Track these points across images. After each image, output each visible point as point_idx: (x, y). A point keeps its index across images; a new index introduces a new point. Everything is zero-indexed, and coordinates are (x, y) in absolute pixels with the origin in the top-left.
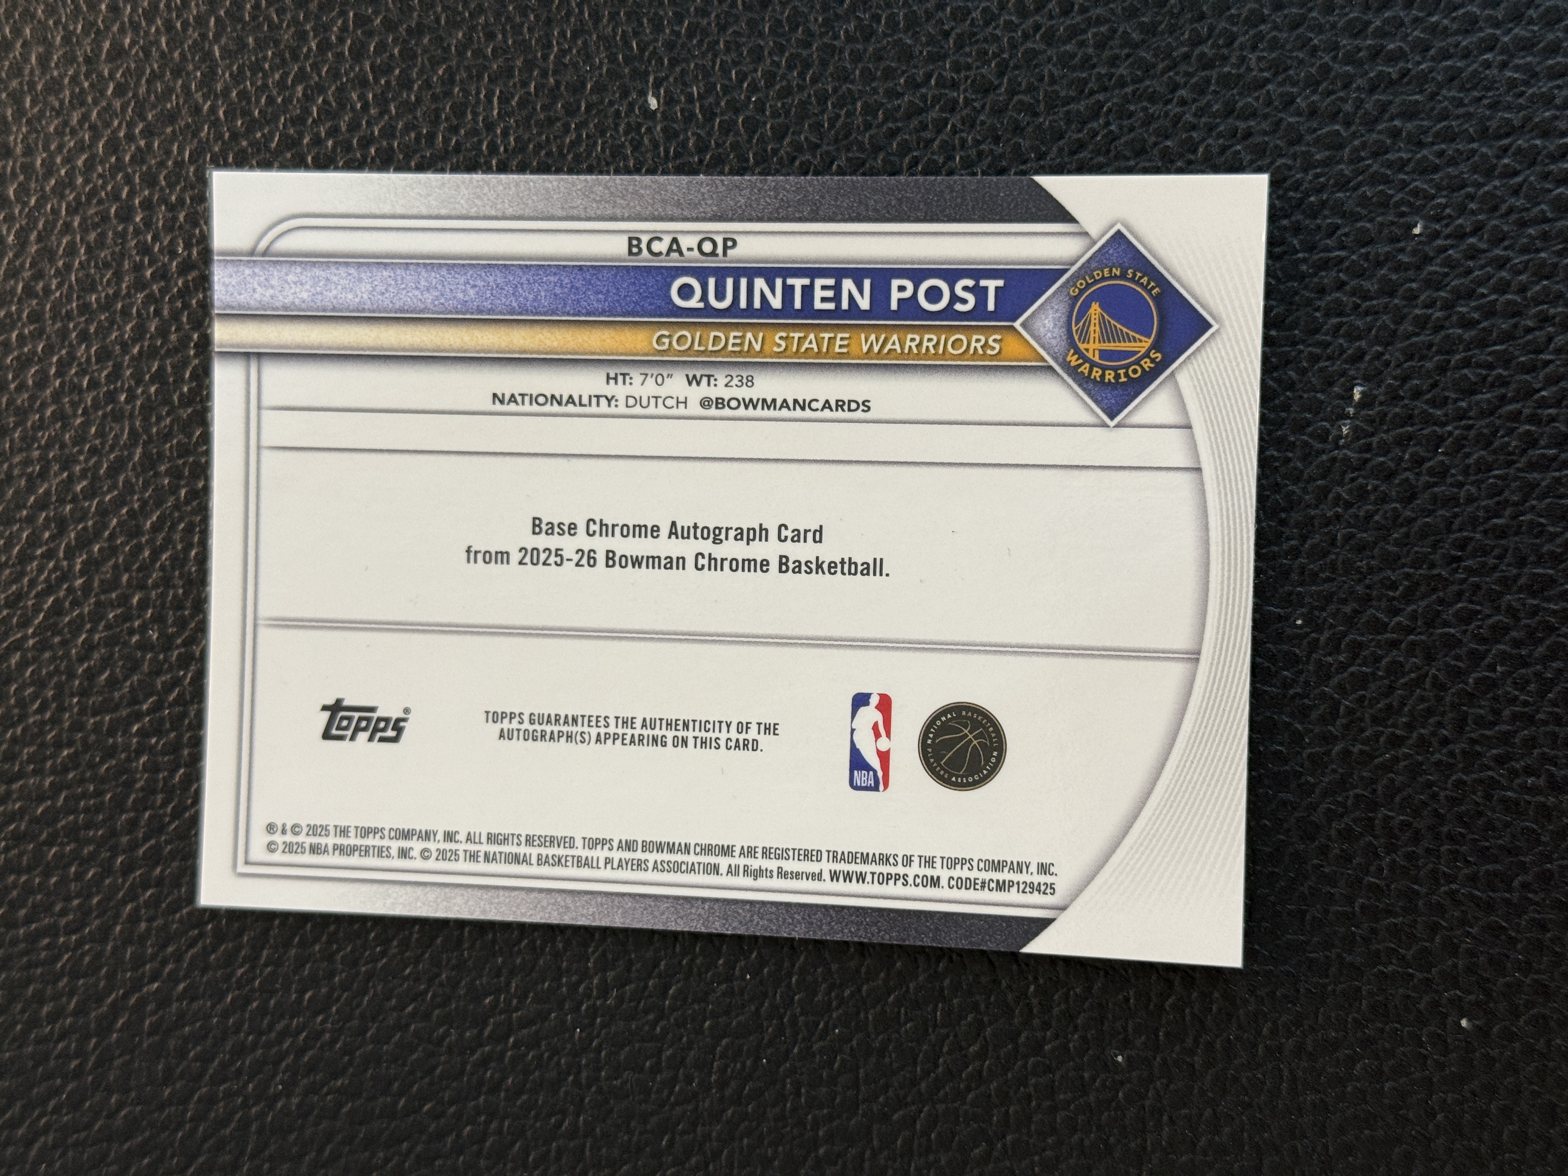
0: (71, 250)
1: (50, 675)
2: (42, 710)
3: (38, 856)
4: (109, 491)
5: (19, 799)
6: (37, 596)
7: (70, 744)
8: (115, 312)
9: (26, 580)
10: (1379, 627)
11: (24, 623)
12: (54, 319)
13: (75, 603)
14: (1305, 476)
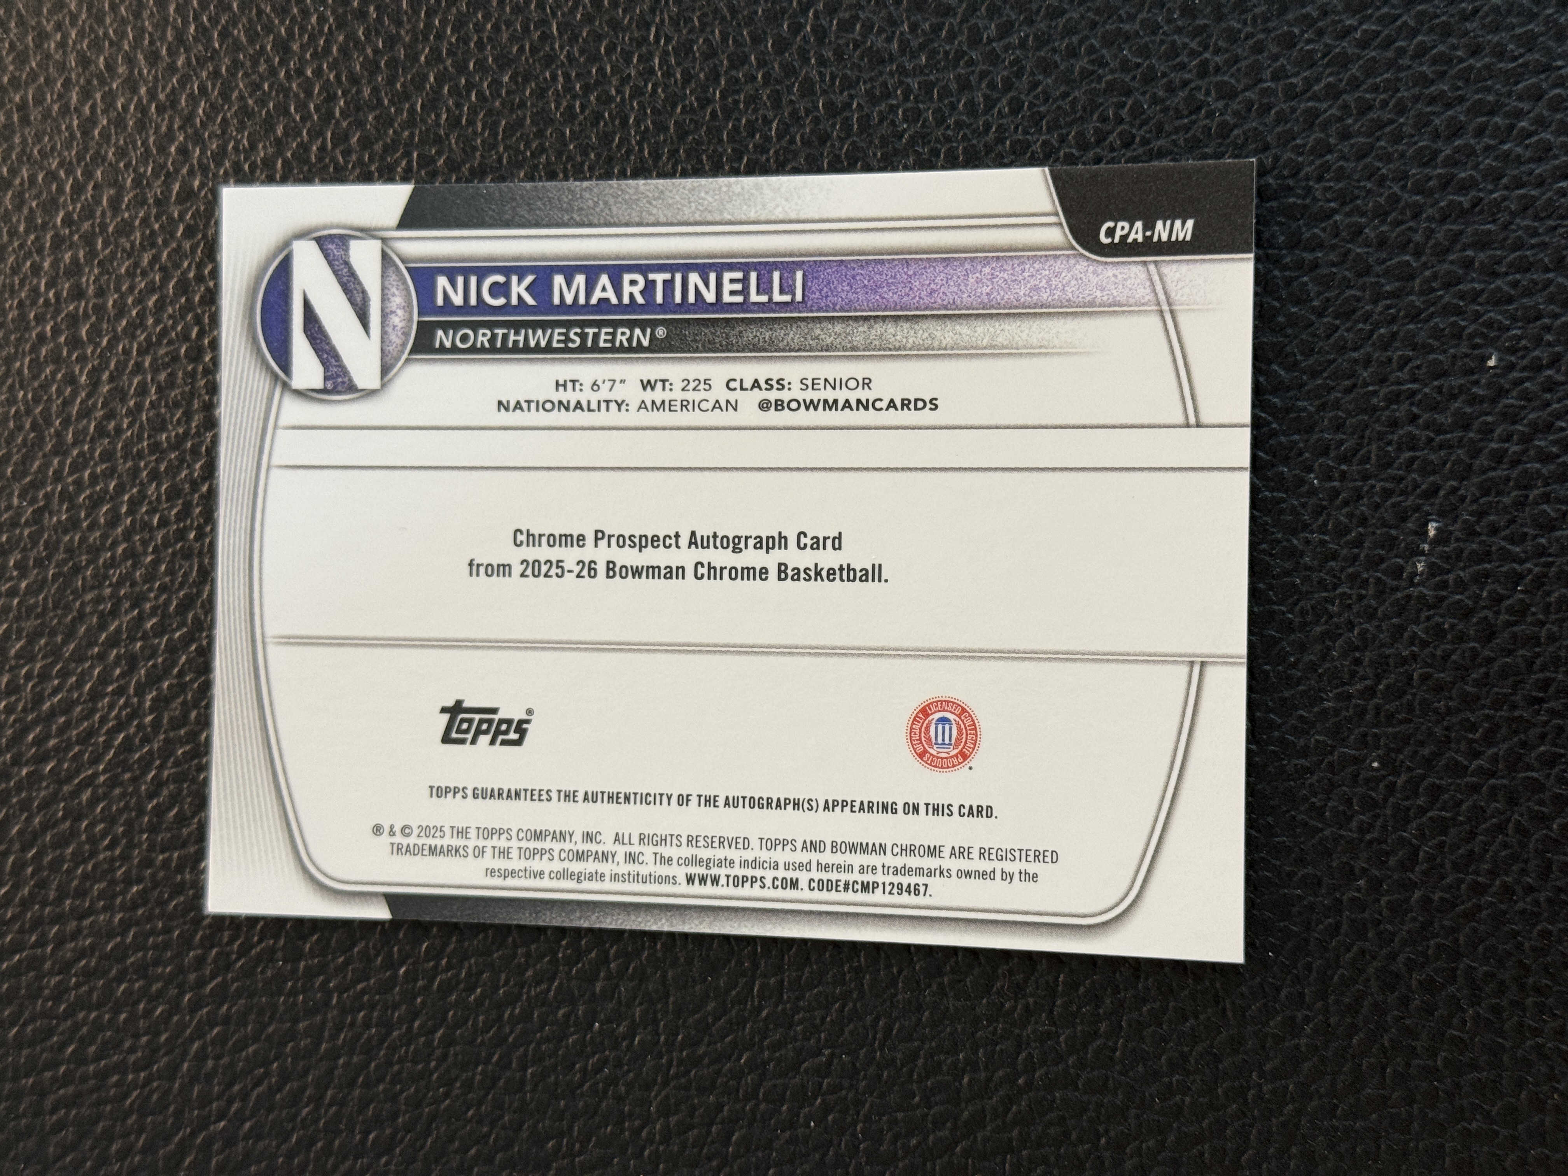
0: (142, 390)
1: (120, 811)
2: (111, 847)
3: (108, 991)
4: (178, 628)
5: (88, 935)
6: (108, 732)
7: (139, 881)
8: (185, 451)
9: (97, 716)
10: (1457, 769)
11: (95, 761)
12: (125, 458)
13: (146, 740)
14: (1380, 614)
